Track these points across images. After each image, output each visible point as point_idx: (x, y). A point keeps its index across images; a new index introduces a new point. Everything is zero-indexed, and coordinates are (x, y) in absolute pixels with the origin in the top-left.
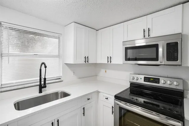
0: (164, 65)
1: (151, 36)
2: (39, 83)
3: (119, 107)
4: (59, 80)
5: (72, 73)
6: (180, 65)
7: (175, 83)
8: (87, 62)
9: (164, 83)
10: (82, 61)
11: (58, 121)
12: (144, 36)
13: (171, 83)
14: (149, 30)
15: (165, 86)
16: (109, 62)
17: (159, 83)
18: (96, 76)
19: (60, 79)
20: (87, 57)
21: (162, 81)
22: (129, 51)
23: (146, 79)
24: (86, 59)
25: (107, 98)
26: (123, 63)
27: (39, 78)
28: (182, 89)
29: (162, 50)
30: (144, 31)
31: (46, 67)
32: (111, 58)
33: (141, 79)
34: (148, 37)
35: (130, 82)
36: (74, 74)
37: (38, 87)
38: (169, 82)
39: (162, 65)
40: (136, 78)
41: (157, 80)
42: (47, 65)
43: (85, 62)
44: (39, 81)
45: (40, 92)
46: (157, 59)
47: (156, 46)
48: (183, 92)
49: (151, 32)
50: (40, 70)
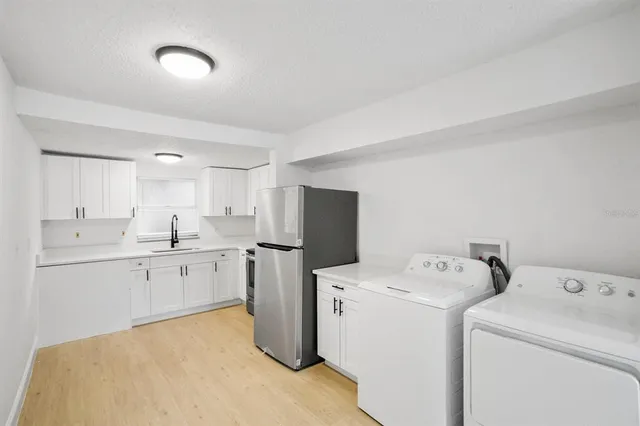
2: (170, 238)
4: (195, 237)
5: (214, 229)
8: (229, 215)
11: (186, 267)
20: (228, 208)
31: (177, 219)
43: (226, 214)
45: (173, 246)
50: (172, 223)
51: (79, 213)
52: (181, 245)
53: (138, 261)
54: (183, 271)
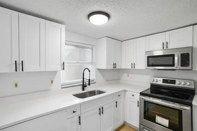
0: (179, 69)
1: (169, 48)
3: (144, 101)
6: (191, 70)
7: (188, 83)
8: (115, 68)
9: (179, 84)
10: (111, 67)
11: (102, 108)
12: (163, 48)
13: (185, 83)
14: (167, 43)
15: (180, 86)
16: (133, 68)
17: (175, 84)
18: (119, 79)
19: (93, 81)
21: (177, 82)
22: (150, 59)
23: (164, 81)
24: (115, 65)
25: (133, 95)
26: (146, 69)
27: (82, 80)
28: (194, 88)
29: (177, 58)
30: (163, 44)
31: (89, 71)
32: (134, 64)
33: (160, 81)
34: (166, 49)
35: (150, 83)
36: (103, 77)
37: (82, 86)
38: (183, 83)
39: (177, 69)
40: (155, 81)
41: (173, 82)
43: (114, 67)
44: (82, 82)
45: (83, 90)
46: (173, 65)
47: (173, 56)
48: (194, 90)
49: (168, 44)
50: (83, 73)
51: (19, 66)
54: (101, 111)
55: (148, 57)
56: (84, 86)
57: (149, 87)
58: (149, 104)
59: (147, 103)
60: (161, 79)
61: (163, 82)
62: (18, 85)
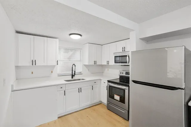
2: (71, 74)
3: (109, 85)
4: (80, 73)
5: (88, 70)
8: (95, 64)
10: (93, 63)
11: (81, 89)
12: (123, 51)
16: (108, 64)
18: (103, 73)
20: (95, 61)
29: (128, 58)
30: (123, 48)
31: (75, 66)
32: (108, 62)
35: (119, 75)
37: (71, 76)
42: (76, 65)
45: (72, 78)
46: (126, 62)
50: (72, 67)
51: (34, 62)
52: (76, 77)
53: (61, 86)
54: (80, 90)
55: (115, 57)
56: (73, 76)
57: (119, 77)
58: (113, 88)
59: (111, 87)
60: (125, 72)
61: (126, 74)
62: (33, 73)
